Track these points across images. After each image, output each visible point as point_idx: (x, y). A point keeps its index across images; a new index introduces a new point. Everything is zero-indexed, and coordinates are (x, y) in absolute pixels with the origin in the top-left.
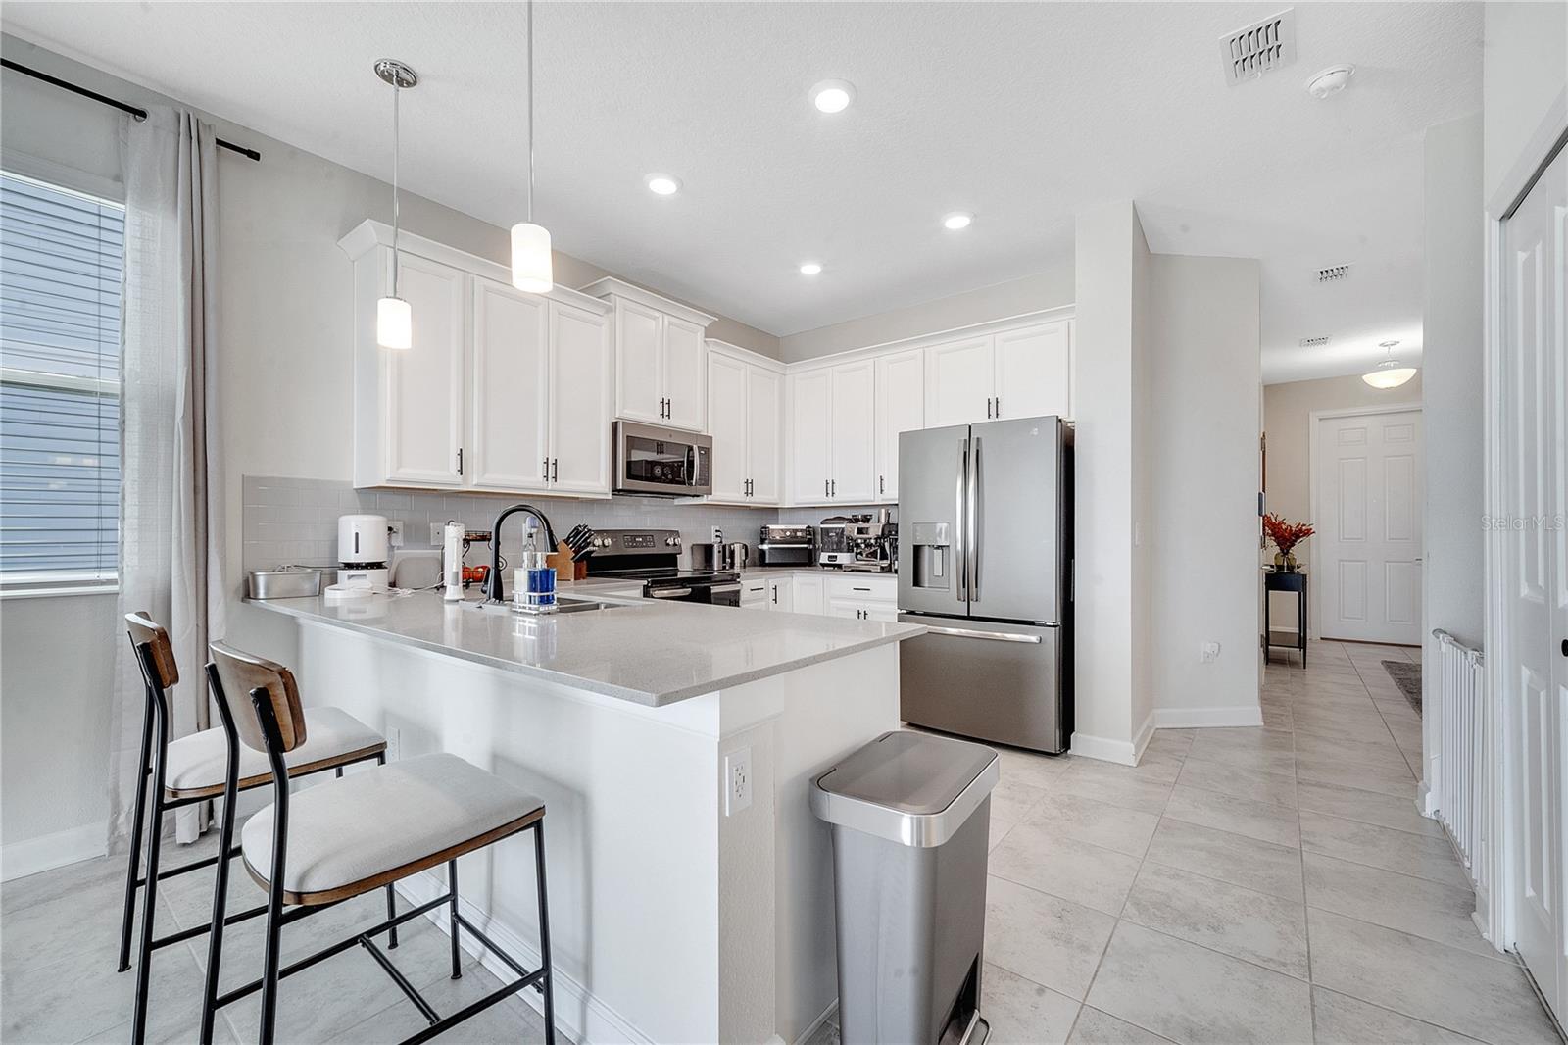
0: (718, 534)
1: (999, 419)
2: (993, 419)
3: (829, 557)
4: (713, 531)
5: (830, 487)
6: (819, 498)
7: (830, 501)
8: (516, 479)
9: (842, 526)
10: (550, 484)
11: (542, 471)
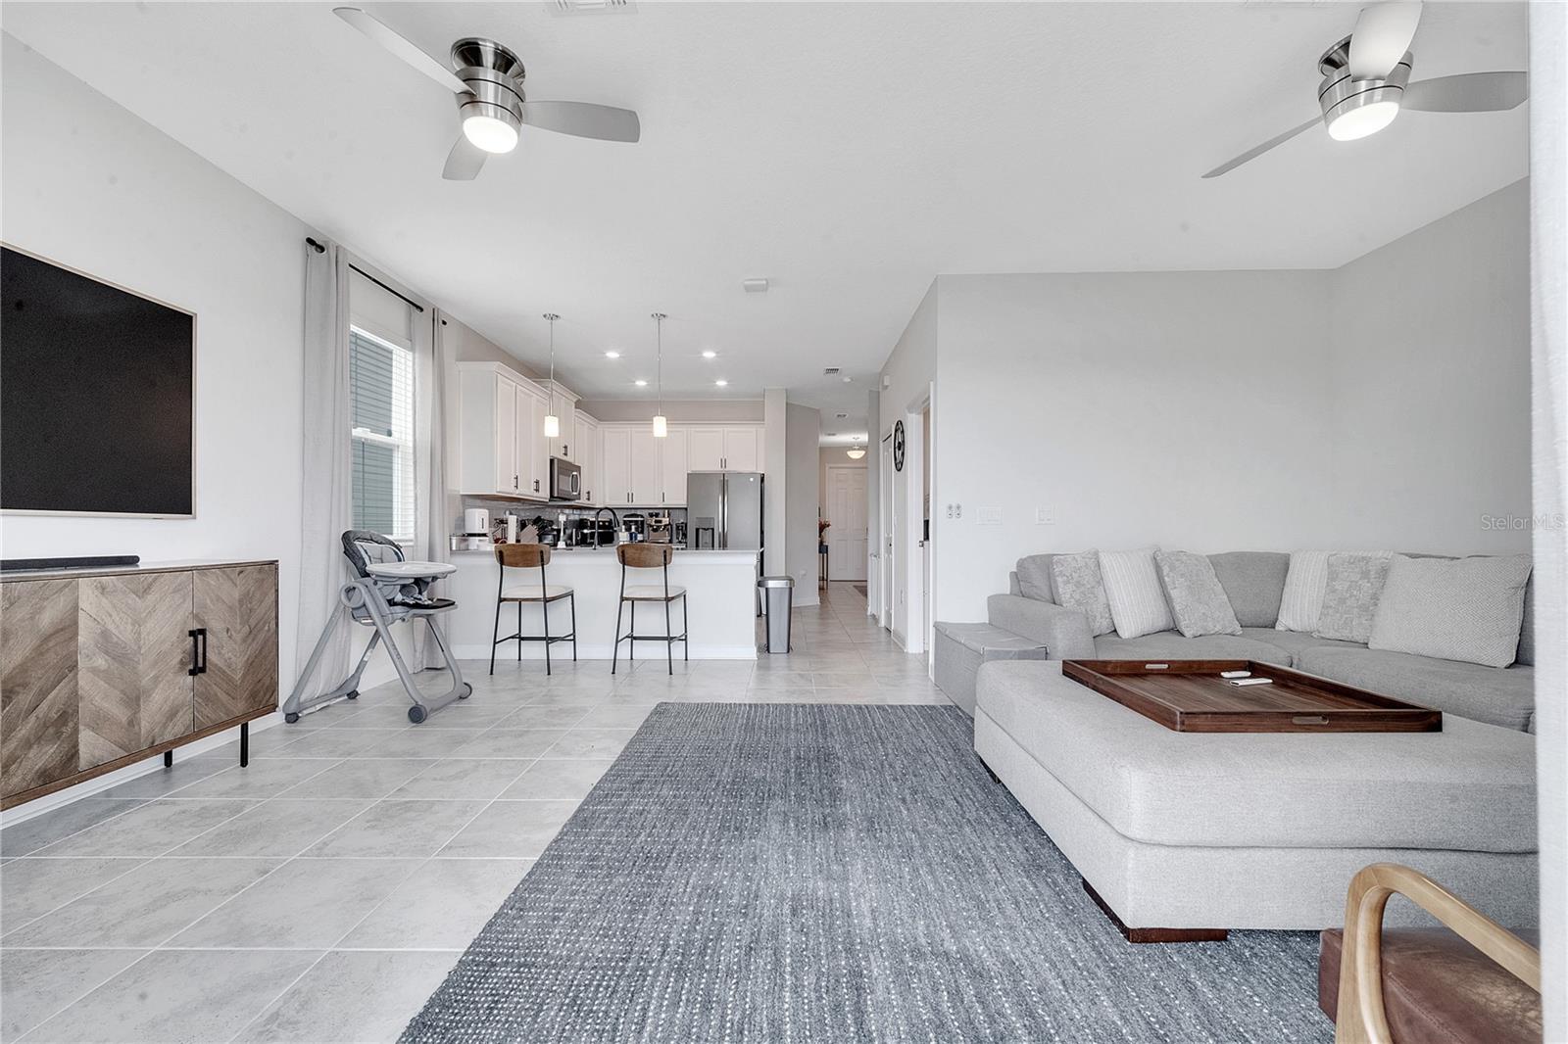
2: (723, 469)
5: (630, 497)
6: (623, 503)
7: (630, 505)
8: (526, 491)
9: (640, 519)
10: (536, 494)
11: (534, 486)
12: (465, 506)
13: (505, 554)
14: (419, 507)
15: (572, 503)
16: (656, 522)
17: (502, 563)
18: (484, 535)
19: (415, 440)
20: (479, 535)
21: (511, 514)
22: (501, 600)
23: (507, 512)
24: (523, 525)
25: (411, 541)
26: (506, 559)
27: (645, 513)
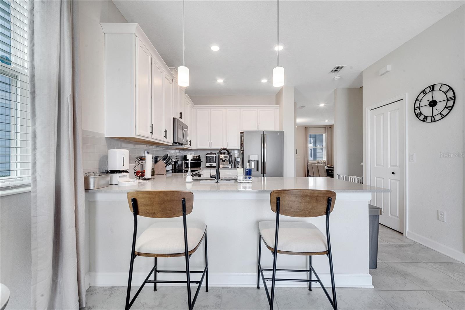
0: (177, 158)
1: (259, 130)
2: (258, 130)
3: (210, 164)
4: (175, 157)
5: (210, 144)
6: (206, 147)
7: (210, 148)
8: (158, 137)
9: (215, 155)
10: (165, 139)
11: (164, 134)
12: (110, 147)
13: (140, 202)
14: (38, 145)
15: (183, 147)
16: (225, 157)
17: (136, 211)
18: (125, 171)
19: (33, 67)
20: (120, 172)
21: (148, 153)
22: (134, 255)
23: (146, 152)
24: (156, 161)
25: (28, 185)
26: (141, 208)
27: (216, 152)
